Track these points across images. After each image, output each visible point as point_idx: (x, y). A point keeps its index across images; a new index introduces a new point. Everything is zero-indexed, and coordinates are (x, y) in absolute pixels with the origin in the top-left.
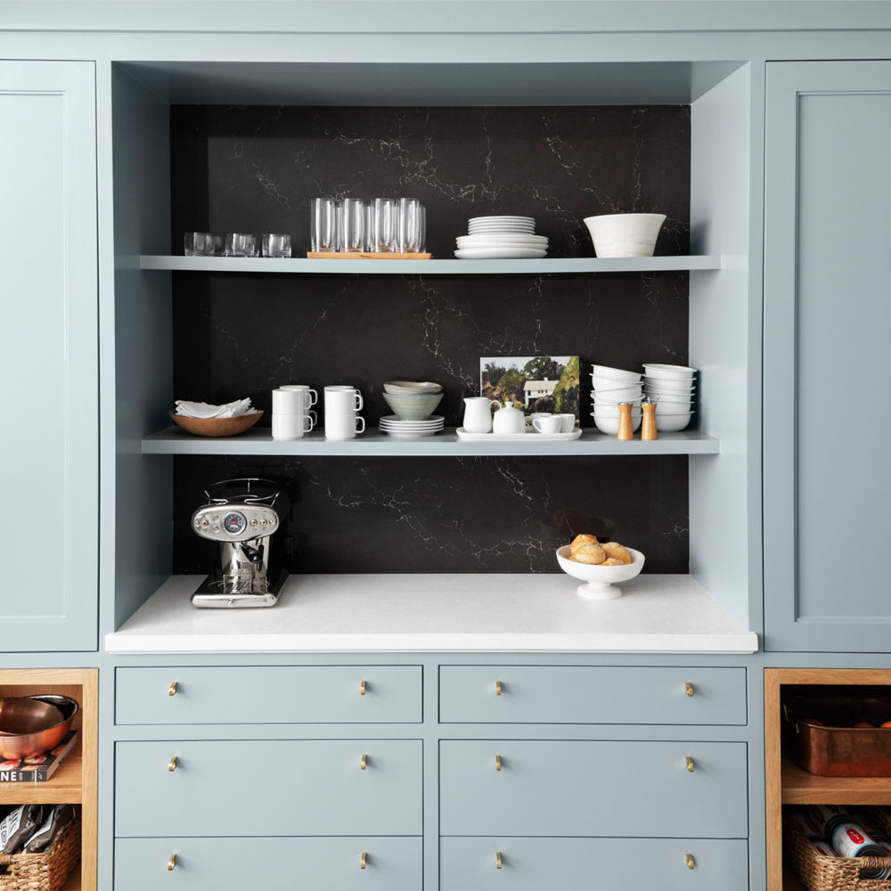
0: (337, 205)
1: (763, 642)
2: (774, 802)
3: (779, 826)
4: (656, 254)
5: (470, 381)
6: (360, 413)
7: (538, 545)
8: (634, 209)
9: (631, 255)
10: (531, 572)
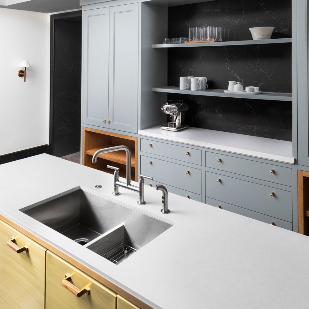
0: (199, 28)
1: (296, 162)
2: (301, 214)
3: (303, 222)
4: (271, 38)
5: (238, 77)
6: (206, 83)
7: (258, 128)
8: (260, 25)
9: (260, 39)
10: (256, 136)
